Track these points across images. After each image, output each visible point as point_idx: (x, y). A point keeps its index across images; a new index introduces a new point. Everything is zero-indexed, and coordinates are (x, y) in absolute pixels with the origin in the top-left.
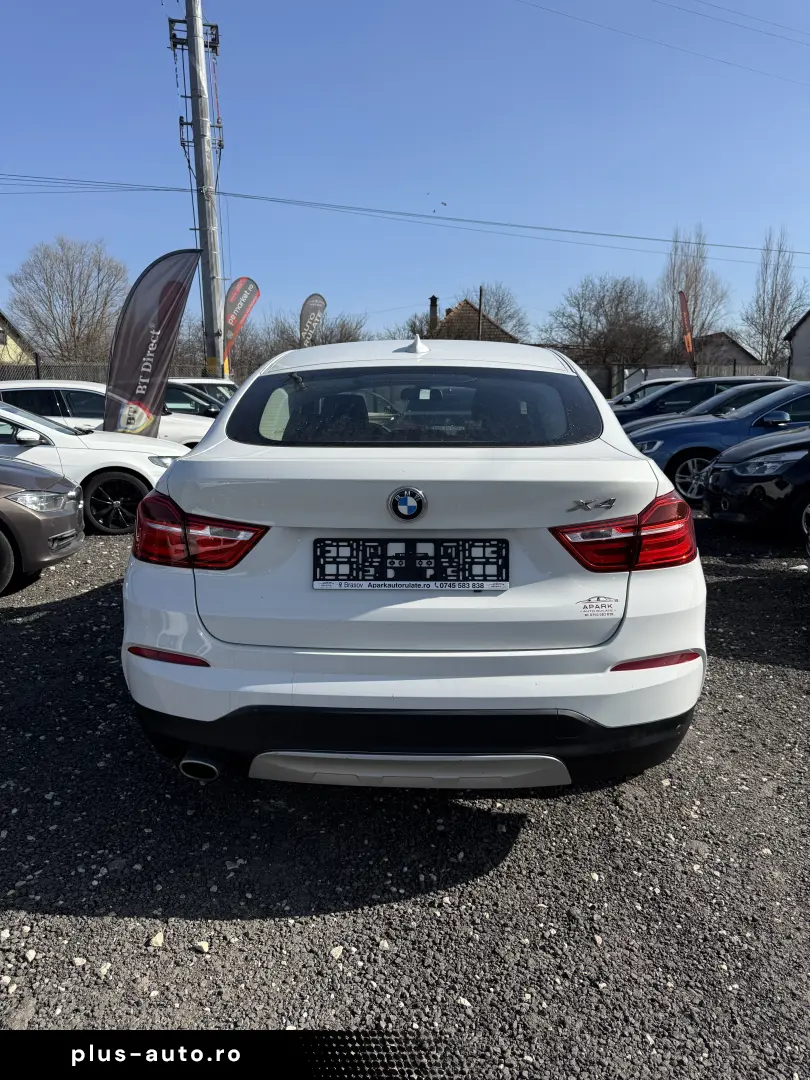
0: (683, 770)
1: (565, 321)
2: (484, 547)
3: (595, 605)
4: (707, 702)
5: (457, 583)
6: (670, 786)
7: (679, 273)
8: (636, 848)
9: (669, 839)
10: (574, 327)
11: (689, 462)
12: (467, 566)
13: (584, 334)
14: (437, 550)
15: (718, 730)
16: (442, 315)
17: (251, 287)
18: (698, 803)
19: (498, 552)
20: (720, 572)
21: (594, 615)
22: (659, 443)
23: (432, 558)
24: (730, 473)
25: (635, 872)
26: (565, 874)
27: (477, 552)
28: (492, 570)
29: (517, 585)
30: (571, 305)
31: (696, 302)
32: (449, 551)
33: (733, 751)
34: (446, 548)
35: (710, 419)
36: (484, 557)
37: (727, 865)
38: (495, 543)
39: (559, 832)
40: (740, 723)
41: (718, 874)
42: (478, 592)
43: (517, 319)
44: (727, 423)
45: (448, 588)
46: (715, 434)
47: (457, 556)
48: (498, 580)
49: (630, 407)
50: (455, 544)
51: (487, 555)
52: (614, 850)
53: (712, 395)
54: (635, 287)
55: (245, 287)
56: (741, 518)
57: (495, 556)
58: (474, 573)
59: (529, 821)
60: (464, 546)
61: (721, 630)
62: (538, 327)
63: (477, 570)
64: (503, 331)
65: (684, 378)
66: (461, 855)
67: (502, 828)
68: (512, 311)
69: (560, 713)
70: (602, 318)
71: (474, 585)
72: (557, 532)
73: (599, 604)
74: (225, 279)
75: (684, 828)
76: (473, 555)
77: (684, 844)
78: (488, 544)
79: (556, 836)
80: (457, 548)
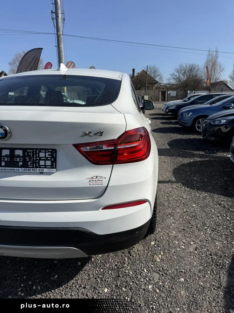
0: (161, 238)
1: (174, 77)
2: (45, 152)
3: (94, 180)
4: (181, 207)
5: (31, 169)
6: (154, 245)
7: (210, 62)
8: (129, 276)
9: (144, 271)
10: (177, 79)
11: (200, 120)
12: (37, 161)
13: (180, 81)
14: (24, 153)
15: (181, 220)
16: (135, 75)
17: (73, 64)
18: (162, 253)
19: (52, 155)
20: (202, 157)
21: (94, 185)
22: (191, 113)
23: (21, 157)
24: (210, 123)
25: (123, 289)
26: (94, 288)
27: (42, 155)
28: (49, 163)
29: (59, 171)
30: (176, 72)
31: (214, 71)
32: (30, 154)
33: (184, 229)
34: (28, 152)
35: (209, 106)
36: (45, 157)
37: (164, 286)
38: (51, 150)
39: (101, 266)
40: (190, 217)
41: (158, 291)
42: (41, 173)
43: (160, 76)
44: (213, 107)
45: (27, 171)
46: (209, 110)
47: (33, 156)
48: (51, 168)
49: (187, 102)
50: (32, 151)
51: (47, 156)
52: (119, 276)
53: (213, 98)
54: (196, 67)
55: (71, 64)
56: (213, 138)
57: (50, 156)
58: (41, 164)
59: (91, 260)
60: (36, 152)
61: (195, 178)
62: (165, 79)
63: (42, 163)
64: (155, 80)
65: (204, 93)
66: (56, 276)
67: (79, 263)
68: (158, 74)
69: (76, 229)
70: (185, 76)
71: (39, 170)
72: (77, 146)
73: (97, 180)
74: (65, 62)
75: (152, 266)
76: (40, 156)
77: (149, 274)
78: (47, 151)
79: (99, 268)
80: (33, 152)
